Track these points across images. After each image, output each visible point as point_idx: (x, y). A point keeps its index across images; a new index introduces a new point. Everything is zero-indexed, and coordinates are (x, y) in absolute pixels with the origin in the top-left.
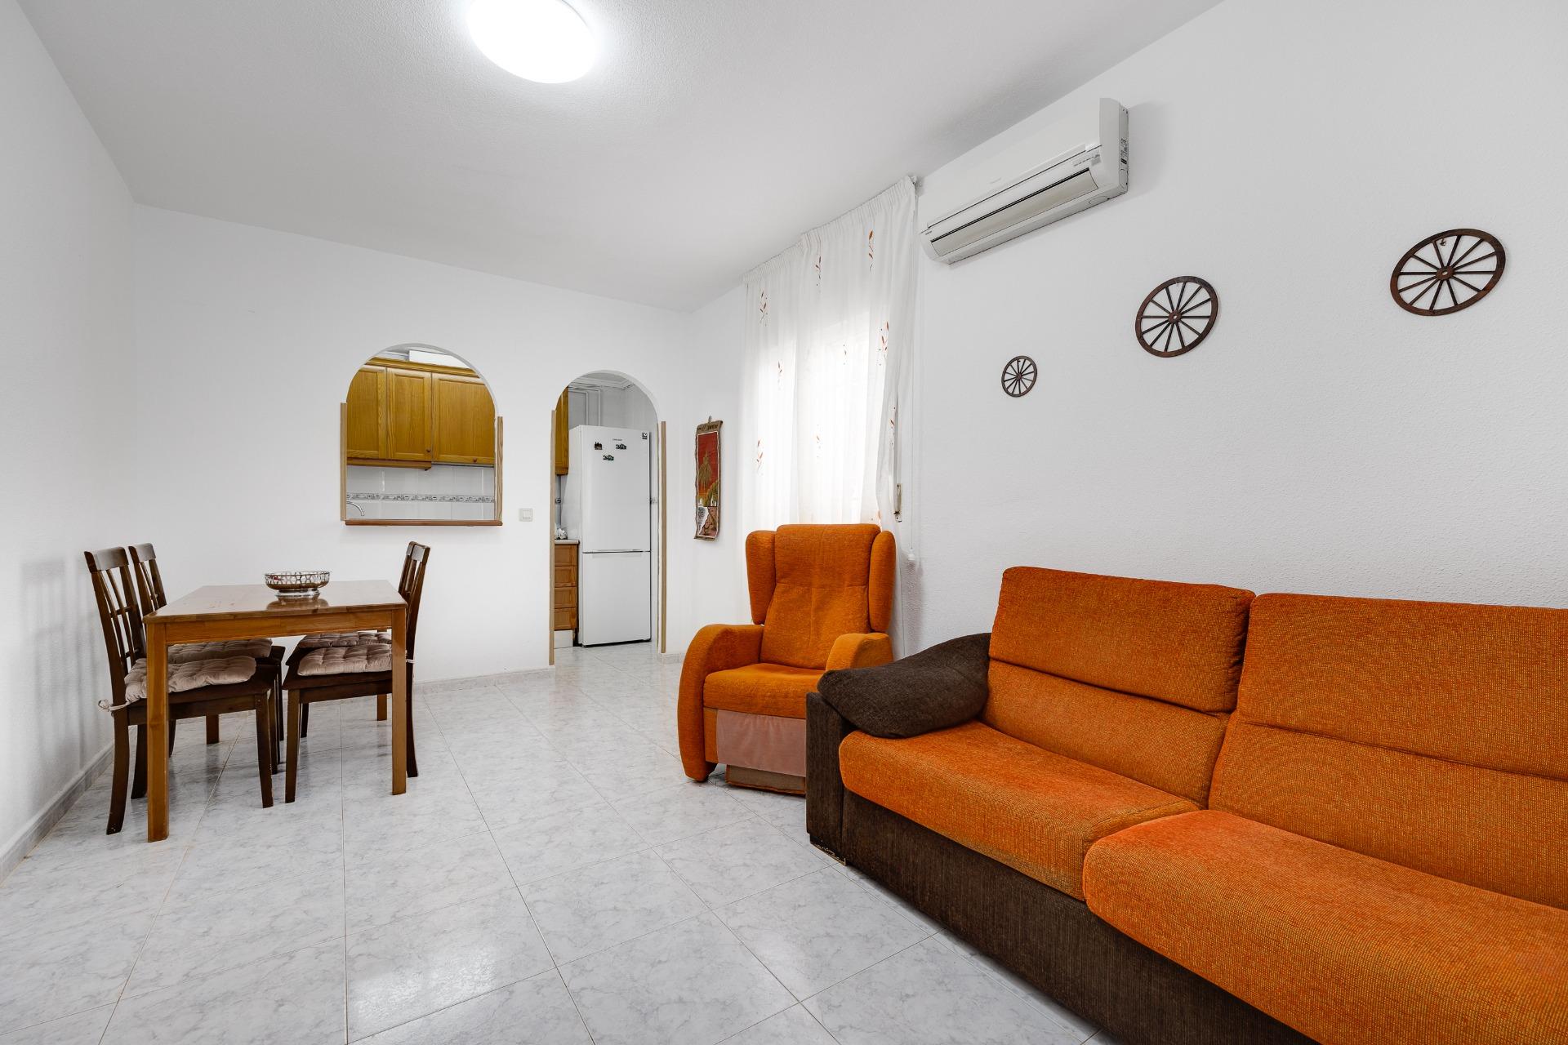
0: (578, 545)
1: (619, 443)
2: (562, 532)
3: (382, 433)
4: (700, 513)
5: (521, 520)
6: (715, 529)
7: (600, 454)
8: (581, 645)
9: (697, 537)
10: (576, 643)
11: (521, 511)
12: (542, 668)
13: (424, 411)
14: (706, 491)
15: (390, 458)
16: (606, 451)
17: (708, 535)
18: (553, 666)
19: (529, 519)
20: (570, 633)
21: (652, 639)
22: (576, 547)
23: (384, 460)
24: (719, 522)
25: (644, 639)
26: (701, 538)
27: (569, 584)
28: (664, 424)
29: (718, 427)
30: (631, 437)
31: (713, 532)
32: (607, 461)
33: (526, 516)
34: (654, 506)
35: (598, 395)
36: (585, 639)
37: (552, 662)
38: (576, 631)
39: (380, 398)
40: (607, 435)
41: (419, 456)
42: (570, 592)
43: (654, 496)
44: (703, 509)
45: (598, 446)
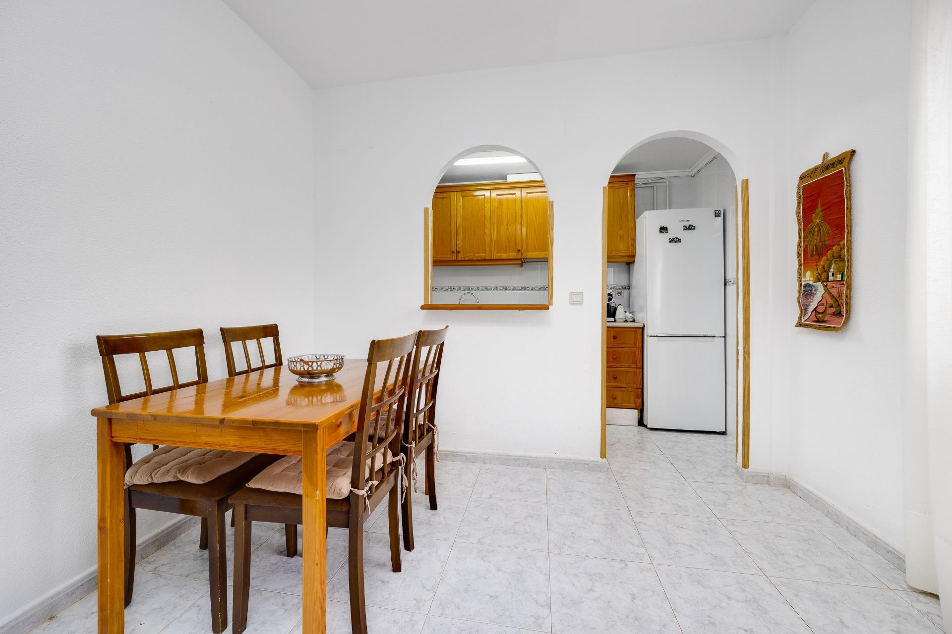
0: (643, 328)
1: (687, 224)
2: (629, 315)
3: (488, 239)
4: (807, 291)
5: (571, 304)
6: (839, 314)
7: (666, 237)
8: (645, 426)
9: (800, 325)
10: (641, 423)
11: (572, 295)
12: (591, 459)
13: (516, 219)
14: (819, 259)
15: (493, 258)
16: (671, 234)
17: (824, 322)
18: (604, 460)
19: (580, 303)
20: (634, 413)
21: (728, 432)
22: (641, 330)
23: (489, 260)
24: (848, 304)
25: (718, 430)
26: (807, 326)
27: (634, 366)
28: (746, 182)
29: (846, 162)
30: (702, 216)
31: (836, 319)
32: (673, 244)
33: (576, 300)
34: (731, 289)
35: (666, 186)
36: (651, 420)
37: (603, 455)
38: (641, 412)
39: (486, 213)
40: (673, 218)
41: (512, 255)
42: (635, 373)
43: (731, 276)
44: (813, 286)
45: (663, 229)
